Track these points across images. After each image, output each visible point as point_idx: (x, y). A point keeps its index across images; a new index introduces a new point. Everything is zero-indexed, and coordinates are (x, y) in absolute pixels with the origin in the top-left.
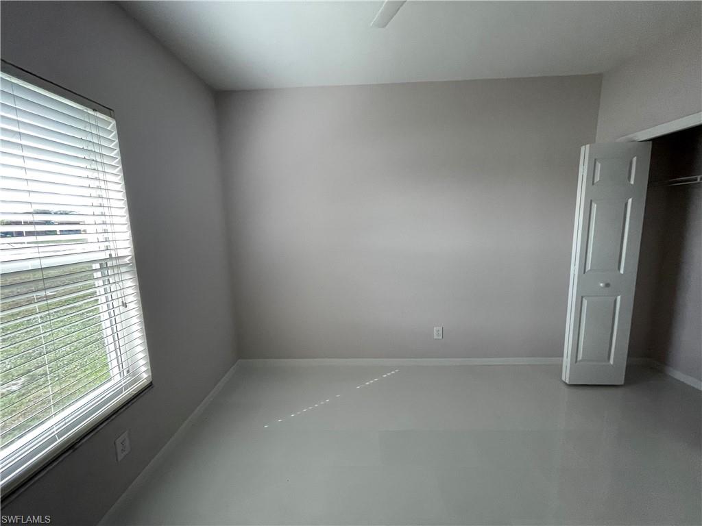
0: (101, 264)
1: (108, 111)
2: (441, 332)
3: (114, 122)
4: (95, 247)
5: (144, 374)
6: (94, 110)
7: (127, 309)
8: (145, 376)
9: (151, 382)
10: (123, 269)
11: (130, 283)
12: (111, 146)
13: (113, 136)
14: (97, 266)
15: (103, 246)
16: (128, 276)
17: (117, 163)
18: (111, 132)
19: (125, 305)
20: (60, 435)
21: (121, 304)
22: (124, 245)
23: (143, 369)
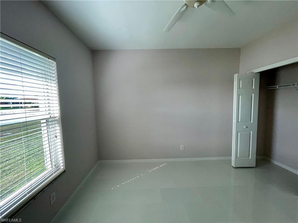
0: (46, 120)
1: (54, 59)
2: (183, 147)
3: (55, 63)
4: (44, 113)
5: (62, 167)
6: (49, 58)
7: (57, 139)
9: (65, 170)
10: (56, 122)
11: (58, 128)
12: (53, 72)
13: (55, 68)
15: (48, 113)
16: (57, 125)
17: (56, 79)
18: (53, 67)
19: (56, 137)
20: (28, 193)
22: (56, 111)
23: (62, 164)
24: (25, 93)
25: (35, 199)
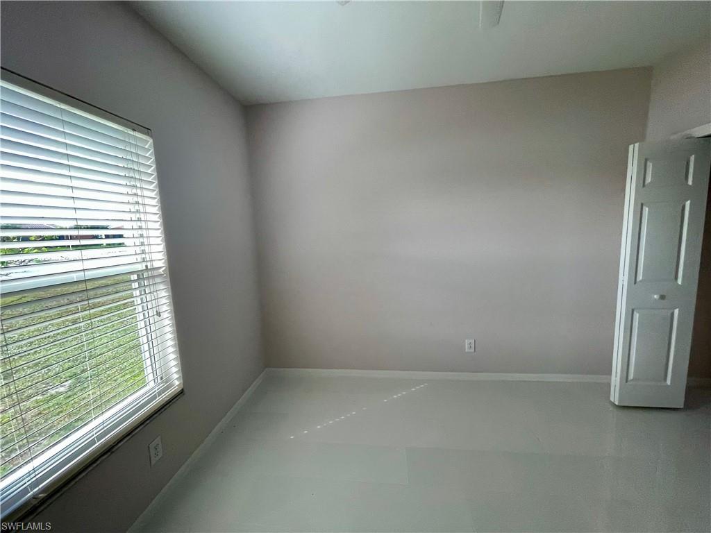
0: (138, 276)
1: (147, 130)
2: (473, 345)
3: (151, 141)
4: (132, 259)
5: (176, 382)
6: (134, 130)
7: (161, 318)
8: (177, 383)
9: (183, 389)
10: (158, 280)
11: (164, 294)
12: (148, 163)
13: (150, 153)
14: (134, 277)
15: (139, 258)
16: (162, 287)
17: (154, 179)
18: (148, 150)
19: (159, 314)
20: (99, 438)
21: (155, 313)
22: (158, 257)
23: (176, 376)
24: (80, 214)
25: (113, 452)
